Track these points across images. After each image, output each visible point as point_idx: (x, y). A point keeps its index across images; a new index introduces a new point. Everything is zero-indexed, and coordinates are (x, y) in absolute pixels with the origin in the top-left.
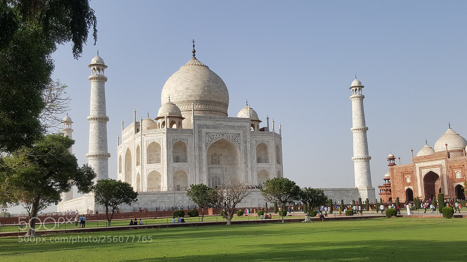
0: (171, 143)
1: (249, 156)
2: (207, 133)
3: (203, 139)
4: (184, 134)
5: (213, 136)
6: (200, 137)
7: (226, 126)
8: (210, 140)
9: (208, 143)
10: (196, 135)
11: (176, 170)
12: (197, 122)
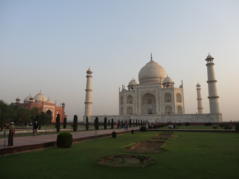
0: (126, 96)
1: (160, 99)
2: (140, 91)
3: (139, 94)
4: (131, 92)
5: (143, 92)
6: (138, 93)
7: (149, 87)
8: (142, 94)
10: (136, 92)
11: (128, 107)
12: (136, 87)
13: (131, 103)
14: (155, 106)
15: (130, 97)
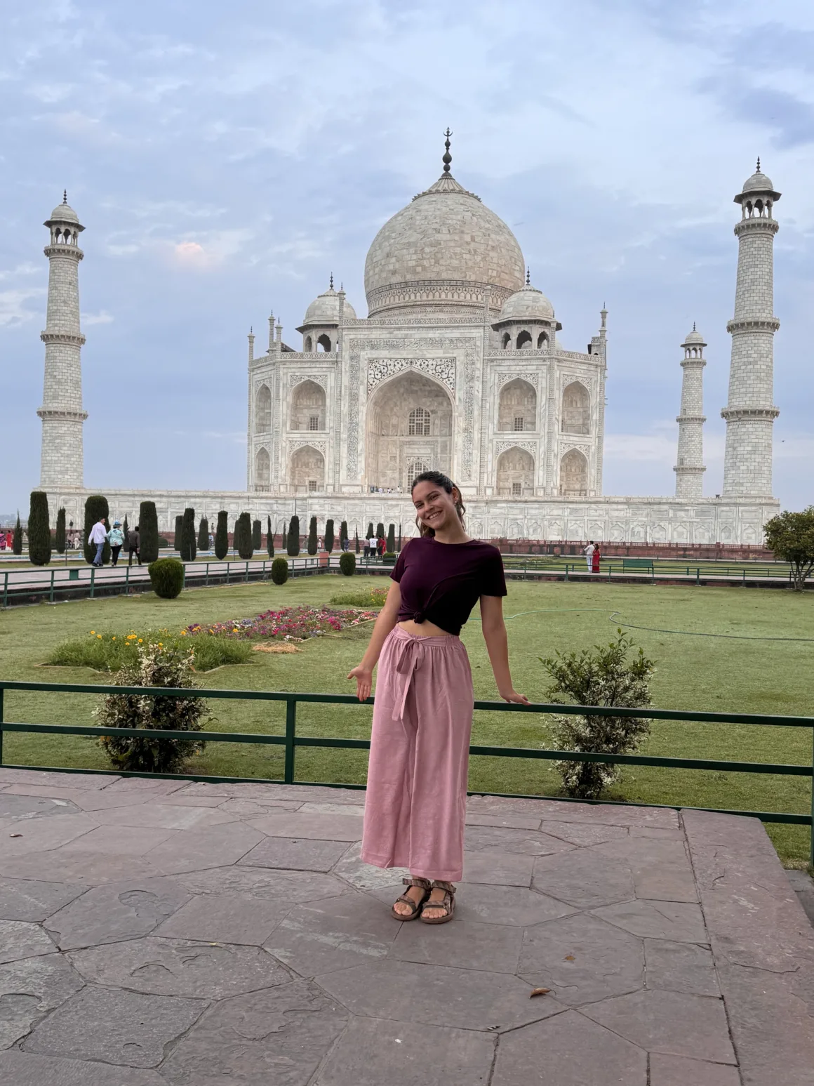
0: (288, 386)
1: (476, 413)
2: (371, 361)
3: (362, 375)
4: (318, 366)
5: (385, 368)
6: (354, 369)
7: (421, 339)
8: (379, 377)
9: (371, 385)
10: (345, 366)
11: (296, 448)
12: (349, 336)
13: (314, 424)
14: (446, 448)
15: (310, 390)
